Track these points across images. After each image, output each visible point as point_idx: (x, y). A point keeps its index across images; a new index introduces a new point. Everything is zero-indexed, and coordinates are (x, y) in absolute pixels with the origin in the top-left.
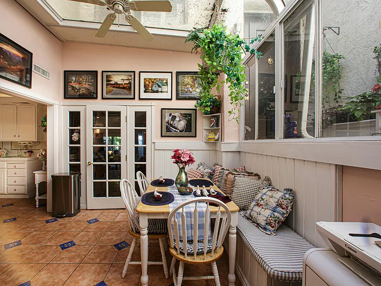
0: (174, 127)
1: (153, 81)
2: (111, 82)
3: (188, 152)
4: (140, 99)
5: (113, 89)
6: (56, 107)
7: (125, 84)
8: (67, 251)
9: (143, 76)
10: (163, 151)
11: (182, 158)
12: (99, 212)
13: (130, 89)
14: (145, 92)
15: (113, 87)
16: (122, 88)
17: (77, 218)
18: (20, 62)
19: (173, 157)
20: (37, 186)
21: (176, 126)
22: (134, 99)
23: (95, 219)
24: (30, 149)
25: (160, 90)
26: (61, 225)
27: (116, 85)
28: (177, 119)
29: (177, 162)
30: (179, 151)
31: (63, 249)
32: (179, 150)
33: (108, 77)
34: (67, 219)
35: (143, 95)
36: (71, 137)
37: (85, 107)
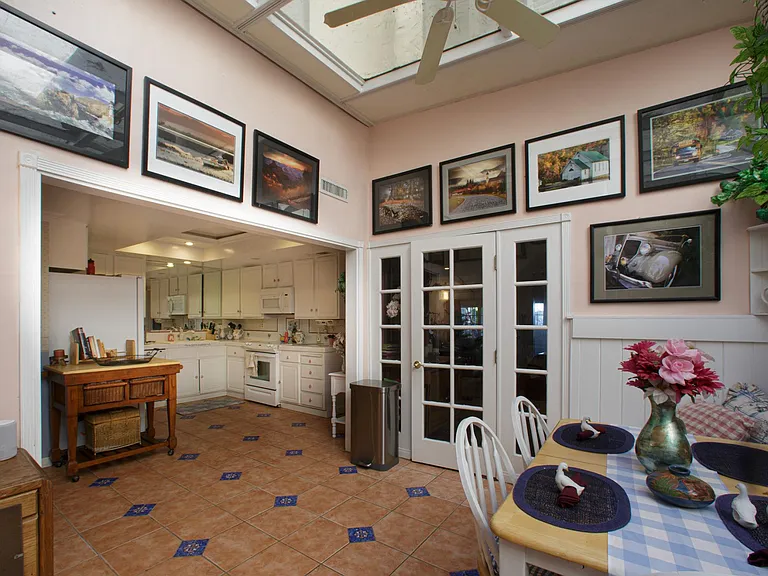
0: (633, 274)
1: (562, 157)
2: (460, 184)
3: (692, 353)
4: (529, 210)
5: (462, 197)
6: (359, 253)
7: (491, 180)
8: (357, 548)
9: (535, 149)
10: (597, 343)
11: (661, 373)
12: (433, 471)
13: (502, 189)
14: (542, 189)
15: (464, 193)
16: (483, 192)
17: (389, 475)
18: (300, 179)
19: (628, 366)
20: (334, 400)
21: (639, 270)
22: (513, 211)
23: (423, 489)
24: (331, 331)
25: (584, 175)
26: (361, 483)
27: (472, 188)
28: (644, 249)
29: (641, 384)
30: (653, 348)
31: (352, 539)
32: (651, 343)
33: (452, 172)
34: (372, 472)
35: (538, 198)
36: (385, 310)
37: (407, 246)
